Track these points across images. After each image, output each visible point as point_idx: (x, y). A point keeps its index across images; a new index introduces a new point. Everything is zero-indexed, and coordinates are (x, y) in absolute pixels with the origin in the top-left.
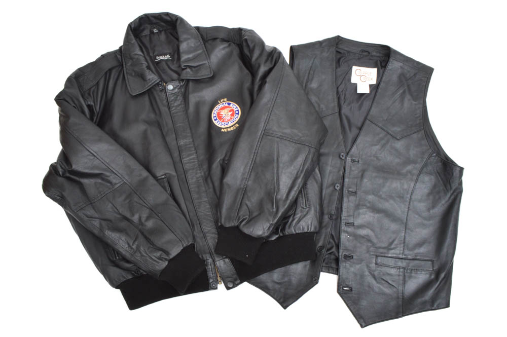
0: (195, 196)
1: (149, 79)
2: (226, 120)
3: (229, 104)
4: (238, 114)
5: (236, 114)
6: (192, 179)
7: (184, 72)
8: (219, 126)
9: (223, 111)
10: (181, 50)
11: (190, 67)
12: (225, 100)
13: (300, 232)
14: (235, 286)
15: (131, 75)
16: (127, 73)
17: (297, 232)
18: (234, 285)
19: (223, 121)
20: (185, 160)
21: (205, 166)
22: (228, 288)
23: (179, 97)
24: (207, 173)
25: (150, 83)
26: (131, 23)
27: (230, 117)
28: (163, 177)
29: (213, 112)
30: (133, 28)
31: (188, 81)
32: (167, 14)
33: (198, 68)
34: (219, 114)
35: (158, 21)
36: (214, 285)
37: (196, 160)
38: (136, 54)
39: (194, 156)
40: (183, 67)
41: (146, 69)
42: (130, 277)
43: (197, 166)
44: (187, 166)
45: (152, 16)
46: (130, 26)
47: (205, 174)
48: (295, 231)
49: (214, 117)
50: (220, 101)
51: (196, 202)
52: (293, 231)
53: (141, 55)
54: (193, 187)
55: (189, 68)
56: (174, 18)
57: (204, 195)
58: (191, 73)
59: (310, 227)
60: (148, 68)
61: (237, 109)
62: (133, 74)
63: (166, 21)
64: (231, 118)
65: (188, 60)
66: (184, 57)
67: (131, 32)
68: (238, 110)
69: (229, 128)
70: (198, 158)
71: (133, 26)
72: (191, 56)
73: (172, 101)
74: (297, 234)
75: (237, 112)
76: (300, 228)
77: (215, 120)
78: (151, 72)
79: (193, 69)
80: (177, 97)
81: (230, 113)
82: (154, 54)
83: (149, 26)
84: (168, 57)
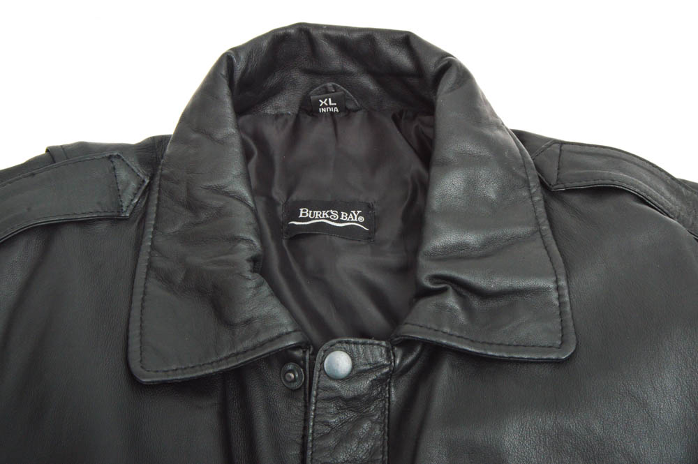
1: (248, 322)
7: (427, 307)
10: (435, 203)
11: (463, 289)
15: (166, 279)
16: (150, 267)
23: (366, 425)
25: (248, 344)
26: (236, 50)
30: (237, 75)
31: (434, 353)
32: (407, 41)
33: (502, 302)
35: (351, 67)
38: (219, 191)
40: (428, 284)
41: (247, 266)
45: (328, 38)
46: (228, 60)
53: (242, 200)
55: (458, 294)
56: (431, 66)
58: (462, 318)
60: (259, 264)
62: (179, 278)
65: (457, 254)
66: (444, 237)
67: (225, 90)
71: (239, 67)
72: (471, 238)
73: (325, 436)
78: (266, 289)
79: (476, 303)
80: (356, 423)
82: (289, 194)
83: (302, 80)
84: (355, 219)
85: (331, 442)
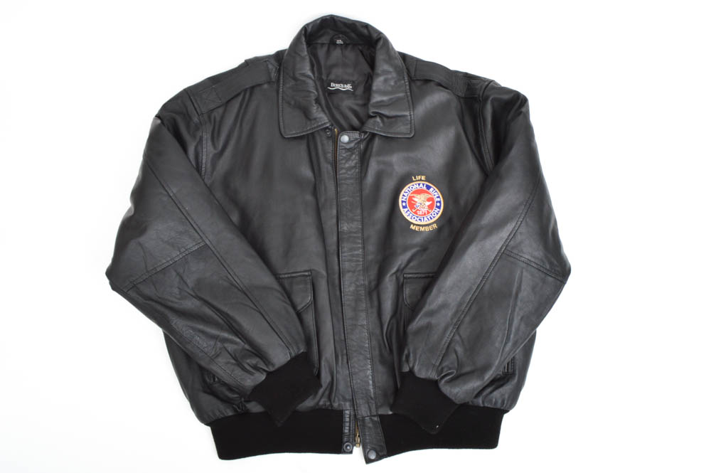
0: (348, 313)
1: (315, 119)
2: (421, 213)
3: (428, 187)
4: (439, 207)
5: (437, 207)
6: (350, 286)
7: (371, 121)
8: (408, 218)
9: (419, 196)
10: (374, 88)
12: (423, 178)
13: (489, 406)
14: (379, 458)
15: (289, 103)
16: (283, 99)
17: (486, 405)
18: (377, 456)
19: (416, 213)
20: (345, 255)
21: (373, 273)
22: (368, 461)
23: (354, 156)
24: (373, 284)
25: (315, 125)
26: (308, 25)
27: (426, 209)
28: (307, 274)
29: (402, 193)
30: (308, 33)
31: (373, 136)
32: (367, 26)
33: (393, 120)
34: (411, 199)
35: (348, 30)
36: (348, 448)
37: (361, 260)
38: (304, 75)
39: (360, 252)
40: (372, 114)
41: (314, 102)
42: (230, 413)
43: (360, 268)
44: (346, 265)
45: (341, 22)
46: (305, 28)
47: (370, 283)
48: (483, 402)
49: (403, 202)
50: (415, 178)
51: (348, 323)
52: (481, 402)
53: (310, 78)
54: (348, 299)
55: (380, 117)
56: (375, 36)
57: (363, 315)
58: (381, 125)
59: (506, 402)
60: (317, 101)
61: (438, 199)
62: (293, 103)
63: (360, 35)
64: (428, 212)
65: (381, 104)
66: (376, 98)
67: (303, 39)
68: (440, 202)
69: (423, 226)
70: (364, 255)
71: (309, 29)
72: (385, 98)
73: (342, 160)
74: (484, 407)
75: (438, 204)
76: (491, 401)
77: (404, 207)
78: (320, 109)
79: (385, 119)
80: (351, 155)
81: (428, 203)
82: (327, 77)
83: (331, 32)
84: (348, 87)
85: (344, 162)
